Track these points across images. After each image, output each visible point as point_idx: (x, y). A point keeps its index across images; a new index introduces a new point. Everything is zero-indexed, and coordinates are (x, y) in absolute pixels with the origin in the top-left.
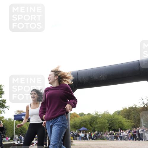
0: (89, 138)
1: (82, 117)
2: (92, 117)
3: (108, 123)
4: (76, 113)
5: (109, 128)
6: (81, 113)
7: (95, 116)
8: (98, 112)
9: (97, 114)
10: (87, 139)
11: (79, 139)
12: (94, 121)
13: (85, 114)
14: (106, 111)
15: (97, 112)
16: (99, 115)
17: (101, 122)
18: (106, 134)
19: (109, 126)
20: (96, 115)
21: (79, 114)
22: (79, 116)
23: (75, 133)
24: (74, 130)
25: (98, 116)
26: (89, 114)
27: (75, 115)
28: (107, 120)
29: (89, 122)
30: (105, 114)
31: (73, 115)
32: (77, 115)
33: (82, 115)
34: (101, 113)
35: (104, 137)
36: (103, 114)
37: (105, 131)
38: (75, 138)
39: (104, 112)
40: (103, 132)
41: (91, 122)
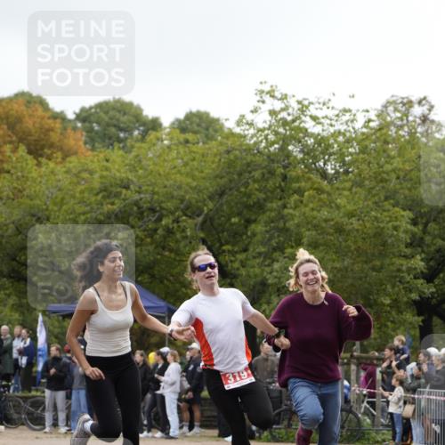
0: (188, 404)
1: (115, 162)
2: (231, 164)
3: (416, 243)
4: (41, 102)
5: (423, 306)
6: (102, 107)
7: (271, 158)
8: (303, 108)
9: (290, 131)
10: (164, 426)
12: (260, 207)
13: (155, 125)
14: (408, 104)
16: (320, 140)
17: (339, 230)
18: (389, 373)
19: (428, 290)
20: (285, 141)
21: (85, 116)
22: (77, 140)
23: (18, 344)
25: (307, 151)
26: (198, 125)
27: (29, 124)
28: (408, 214)
29: (198, 216)
30: (386, 142)
31: (10, 120)
32: (58, 125)
33: (115, 126)
34: (347, 122)
35: (365, 404)
36: (365, 130)
37: (379, 340)
38: (21, 398)
39: (376, 112)
40: (352, 356)
41: (219, 218)
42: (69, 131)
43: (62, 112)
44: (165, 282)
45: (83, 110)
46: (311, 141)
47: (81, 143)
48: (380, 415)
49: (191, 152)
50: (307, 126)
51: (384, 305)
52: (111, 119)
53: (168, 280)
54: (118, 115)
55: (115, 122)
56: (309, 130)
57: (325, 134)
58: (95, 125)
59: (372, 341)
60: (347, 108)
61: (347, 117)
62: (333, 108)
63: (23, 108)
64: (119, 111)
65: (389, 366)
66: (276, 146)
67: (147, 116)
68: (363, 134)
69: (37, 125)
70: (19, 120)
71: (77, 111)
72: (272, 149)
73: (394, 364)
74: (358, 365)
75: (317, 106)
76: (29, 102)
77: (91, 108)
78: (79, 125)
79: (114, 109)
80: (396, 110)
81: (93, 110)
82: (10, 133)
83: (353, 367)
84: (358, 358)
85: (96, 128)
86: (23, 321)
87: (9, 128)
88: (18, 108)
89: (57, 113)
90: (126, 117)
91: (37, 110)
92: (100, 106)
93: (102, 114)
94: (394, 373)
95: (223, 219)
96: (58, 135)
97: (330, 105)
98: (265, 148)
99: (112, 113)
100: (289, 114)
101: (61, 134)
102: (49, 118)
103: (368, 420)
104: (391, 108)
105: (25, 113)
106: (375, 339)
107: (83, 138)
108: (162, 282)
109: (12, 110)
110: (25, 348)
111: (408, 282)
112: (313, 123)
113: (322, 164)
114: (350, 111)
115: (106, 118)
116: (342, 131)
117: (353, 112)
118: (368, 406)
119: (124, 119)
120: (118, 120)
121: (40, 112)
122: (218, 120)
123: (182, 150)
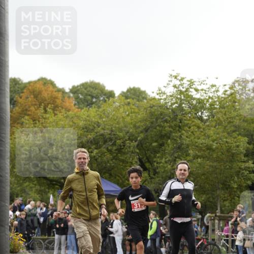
0: (129, 242)
1: (91, 114)
2: (152, 114)
4: (52, 83)
6: (85, 85)
7: (173, 111)
8: (191, 83)
9: (184, 95)
11: (67, 248)
13: (111, 94)
15: (186, 84)
16: (200, 101)
18: (236, 224)
20: (181, 102)
21: (75, 90)
22: (71, 103)
24: (33, 194)
25: (193, 108)
26: (135, 94)
27: (45, 95)
29: (136, 141)
30: (235, 102)
31: (35, 93)
32: (60, 95)
33: (90, 95)
34: (214, 92)
35: (223, 240)
36: (223, 96)
37: (230, 207)
38: (41, 239)
39: (229, 86)
40: (216, 215)
41: (146, 144)
42: (66, 98)
43: (63, 88)
44: (117, 177)
45: (74, 87)
46: (194, 102)
47: (73, 105)
48: (231, 246)
49: (131, 108)
50: (192, 94)
51: (234, 188)
52: (88, 92)
53: (119, 177)
54: (91, 89)
55: (90, 93)
56: (193, 96)
57: (202, 98)
58: (79, 95)
59: (227, 208)
60: (214, 84)
61: (214, 89)
62: (206, 84)
63: (42, 86)
64: (93, 88)
65: (236, 220)
66: (176, 105)
67: (107, 90)
68: (222, 97)
69: (49, 96)
70: (40, 93)
71: (71, 88)
72: (174, 106)
73: (238, 219)
74: (219, 220)
75: (198, 83)
76: (45, 83)
77: (78, 86)
78: (72, 95)
79: (90, 87)
80: (239, 85)
81: (79, 87)
82: (35, 100)
83: (217, 221)
84: (219, 217)
85: (81, 97)
86: (42, 198)
87: (34, 97)
88: (39, 86)
89: (60, 89)
90: (96, 90)
91: (49, 88)
92: (83, 85)
93: (83, 90)
94: (239, 224)
95: (147, 144)
96: (60, 100)
97: (205, 83)
98: (170, 106)
99: (88, 89)
100: (183, 88)
101: (62, 100)
102: (56, 92)
103: (225, 249)
104: (236, 84)
105: (43, 89)
106: (228, 206)
107: (74, 102)
108: (115, 178)
109: (36, 88)
110: (42, 213)
111: (246, 176)
112: (196, 93)
113: (200, 114)
114: (215, 86)
115: (86, 91)
116: (211, 96)
117: (217, 87)
118: (224, 242)
119: (96, 92)
120: (91, 92)
121: (51, 88)
122: (145, 92)
123: (126, 107)
